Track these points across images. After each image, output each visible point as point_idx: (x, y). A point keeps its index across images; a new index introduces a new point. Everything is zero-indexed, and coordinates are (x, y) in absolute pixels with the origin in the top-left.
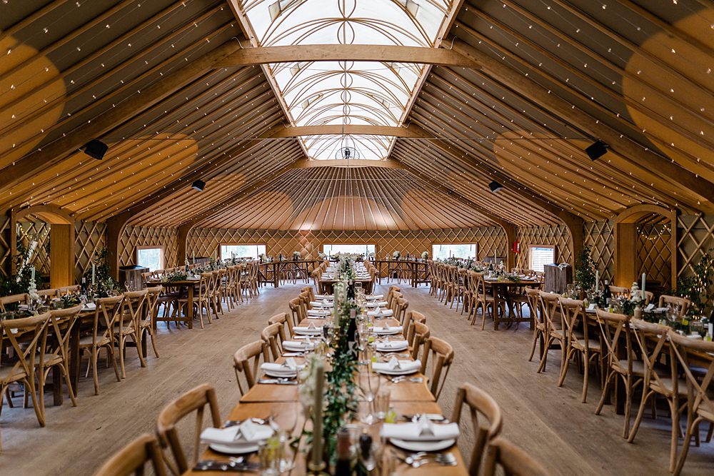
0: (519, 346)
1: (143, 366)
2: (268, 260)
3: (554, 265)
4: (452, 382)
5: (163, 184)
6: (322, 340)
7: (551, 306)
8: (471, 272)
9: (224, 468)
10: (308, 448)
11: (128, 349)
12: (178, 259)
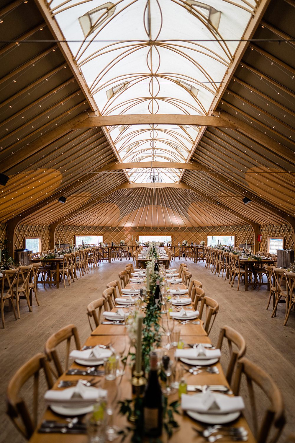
0: (260, 300)
1: (30, 311)
2: (104, 245)
3: (283, 250)
4: (219, 323)
5: (41, 199)
6: (139, 298)
7: (280, 276)
8: (231, 254)
9: (84, 373)
10: (132, 363)
11: (22, 301)
12: (50, 245)
